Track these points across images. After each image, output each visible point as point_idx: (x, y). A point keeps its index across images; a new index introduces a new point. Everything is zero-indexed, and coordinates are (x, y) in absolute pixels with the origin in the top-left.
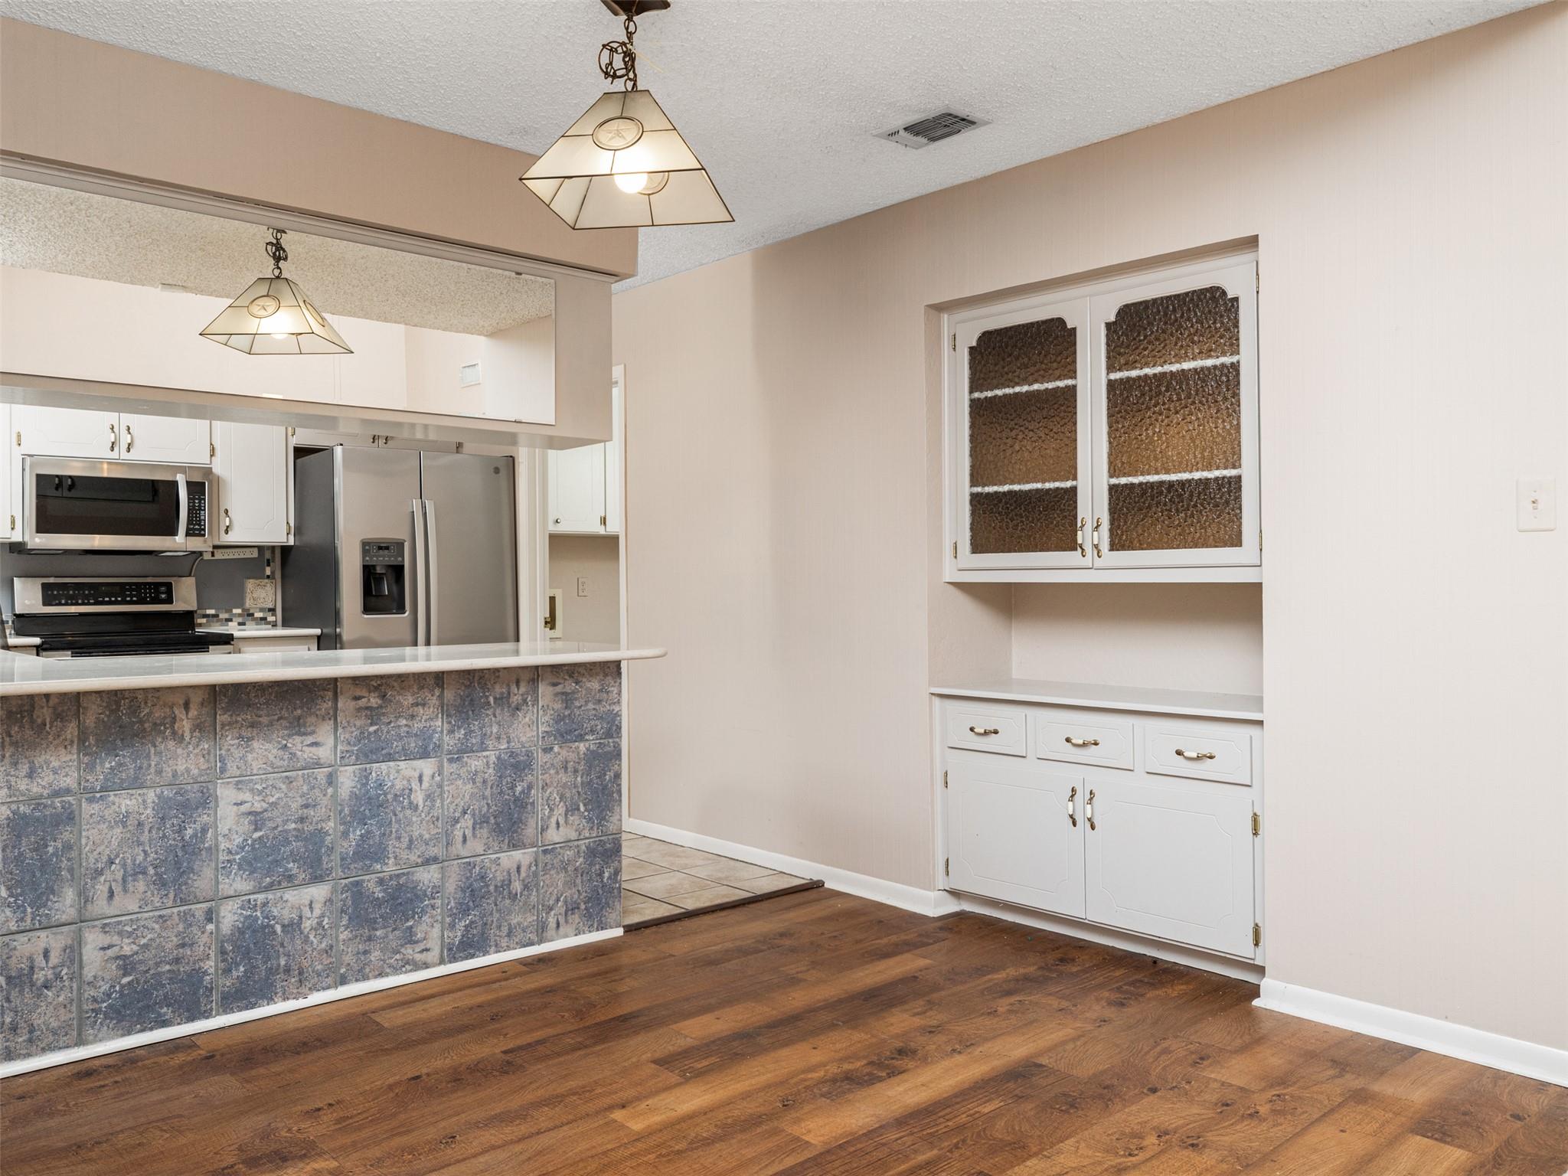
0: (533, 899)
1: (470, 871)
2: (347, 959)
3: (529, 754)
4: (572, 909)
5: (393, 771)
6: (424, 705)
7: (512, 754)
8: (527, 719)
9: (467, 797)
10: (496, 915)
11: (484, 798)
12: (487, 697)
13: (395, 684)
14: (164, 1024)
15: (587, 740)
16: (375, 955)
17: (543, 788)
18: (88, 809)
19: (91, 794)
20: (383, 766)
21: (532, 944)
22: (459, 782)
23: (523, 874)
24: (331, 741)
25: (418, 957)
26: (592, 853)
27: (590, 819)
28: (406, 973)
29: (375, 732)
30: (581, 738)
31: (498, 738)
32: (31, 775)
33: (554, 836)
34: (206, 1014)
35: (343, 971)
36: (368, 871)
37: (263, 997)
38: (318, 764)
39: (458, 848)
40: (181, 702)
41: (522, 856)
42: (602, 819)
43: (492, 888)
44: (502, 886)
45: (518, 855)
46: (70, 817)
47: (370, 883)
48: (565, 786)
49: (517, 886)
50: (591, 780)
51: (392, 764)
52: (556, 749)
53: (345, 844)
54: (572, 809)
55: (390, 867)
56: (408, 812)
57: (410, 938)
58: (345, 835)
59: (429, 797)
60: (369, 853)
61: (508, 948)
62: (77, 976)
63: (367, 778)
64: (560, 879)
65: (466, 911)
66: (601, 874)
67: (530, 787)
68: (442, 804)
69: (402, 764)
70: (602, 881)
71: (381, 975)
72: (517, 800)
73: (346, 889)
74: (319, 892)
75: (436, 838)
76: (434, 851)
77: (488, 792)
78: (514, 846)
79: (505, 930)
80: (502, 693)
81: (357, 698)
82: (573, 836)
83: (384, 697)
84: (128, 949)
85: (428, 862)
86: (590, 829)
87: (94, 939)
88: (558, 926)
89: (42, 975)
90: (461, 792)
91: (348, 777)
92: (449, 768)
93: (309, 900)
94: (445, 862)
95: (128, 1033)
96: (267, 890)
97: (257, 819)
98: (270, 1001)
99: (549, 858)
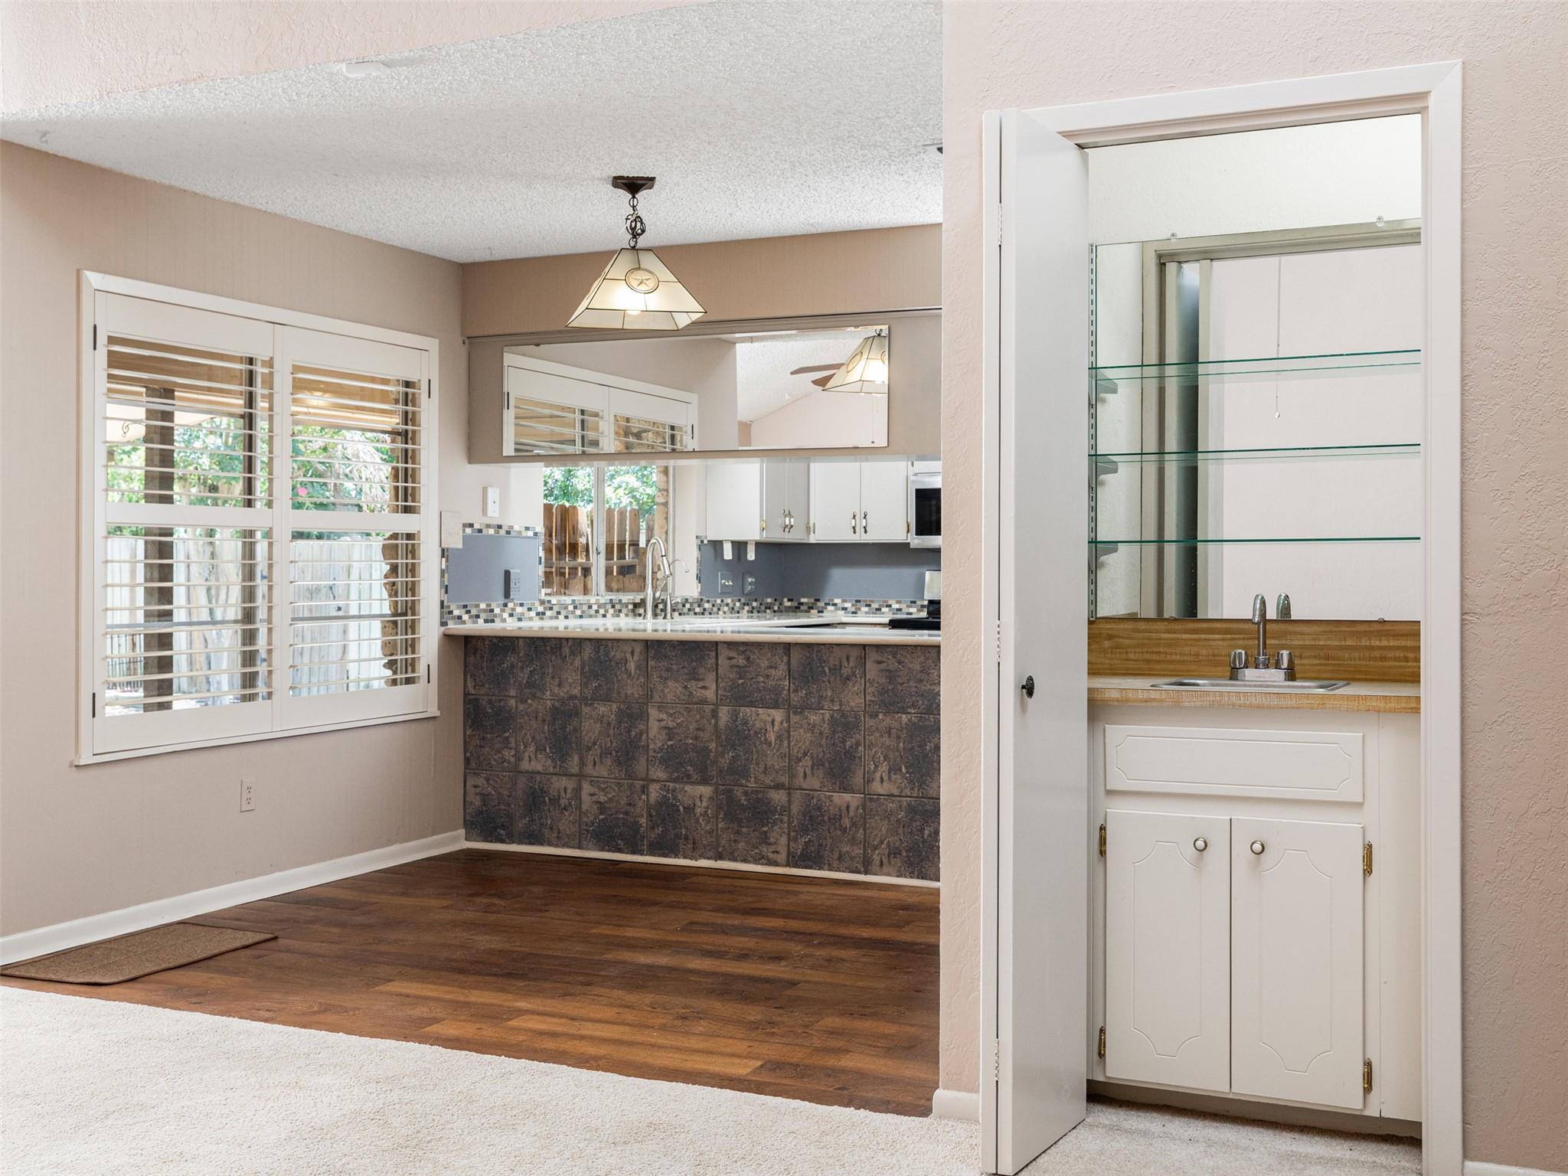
0: (860, 834)
1: (810, 801)
2: (723, 842)
3: (857, 717)
4: (894, 853)
5: (754, 714)
6: (776, 668)
7: (843, 715)
8: (856, 688)
9: (807, 743)
10: (830, 841)
11: (821, 746)
12: (823, 667)
13: (756, 651)
14: (620, 851)
15: (909, 713)
16: (741, 845)
17: (869, 747)
18: (586, 710)
19: (588, 701)
20: (748, 709)
21: (859, 872)
22: (802, 731)
23: (851, 814)
24: (714, 687)
25: (771, 855)
26: (912, 810)
27: (911, 781)
28: (762, 864)
29: (742, 684)
30: (903, 711)
31: (832, 701)
32: (560, 685)
33: (877, 787)
34: (640, 852)
35: (720, 850)
36: (736, 783)
37: (672, 852)
38: (703, 701)
39: (799, 781)
40: (630, 650)
41: (851, 799)
42: (922, 784)
43: (826, 818)
44: (834, 819)
45: (847, 797)
46: (576, 713)
47: (738, 792)
48: (888, 748)
49: (846, 822)
50: (913, 748)
51: (753, 709)
52: (881, 716)
53: (723, 761)
54: (894, 769)
55: (751, 785)
56: (765, 746)
57: (765, 840)
58: (722, 754)
59: (779, 737)
60: (738, 771)
61: (838, 870)
62: (579, 807)
63: (736, 716)
64: (885, 826)
65: (806, 831)
66: (919, 831)
67: (858, 744)
68: (789, 746)
69: (761, 711)
70: (923, 837)
71: (745, 861)
72: (847, 752)
73: (723, 792)
74: (706, 791)
75: (783, 770)
76: (784, 779)
77: (823, 742)
78: (845, 789)
79: (836, 855)
80: (835, 665)
81: (730, 658)
82: (896, 792)
83: (748, 659)
84: (603, 799)
85: (778, 786)
86: (912, 789)
87: (587, 788)
88: (882, 864)
89: (563, 802)
90: (802, 738)
91: (724, 713)
92: (794, 719)
93: (700, 794)
94: (790, 790)
95: (602, 850)
96: (675, 781)
97: (670, 732)
98: (676, 856)
99: (875, 805)
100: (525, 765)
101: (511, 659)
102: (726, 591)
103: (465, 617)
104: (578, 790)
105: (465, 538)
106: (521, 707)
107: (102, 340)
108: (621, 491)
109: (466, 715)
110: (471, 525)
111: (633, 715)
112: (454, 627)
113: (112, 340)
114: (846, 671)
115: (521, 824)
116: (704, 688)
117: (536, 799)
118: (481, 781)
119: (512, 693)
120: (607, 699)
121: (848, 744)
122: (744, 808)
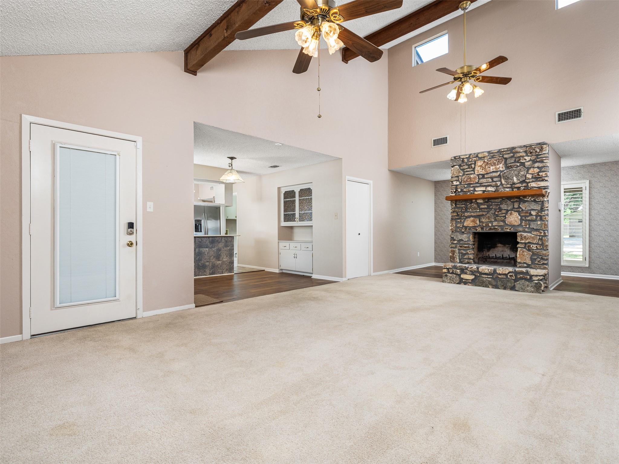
0: (222, 268)
1: (213, 263)
2: (197, 273)
3: (221, 249)
4: (227, 270)
6: (207, 241)
7: (219, 249)
8: (221, 244)
11: (215, 254)
16: (200, 273)
17: (223, 253)
20: (202, 249)
21: (221, 274)
25: (206, 274)
26: (230, 262)
27: (229, 258)
29: (201, 244)
30: (228, 247)
31: (217, 246)
33: (224, 260)
36: (200, 262)
39: (211, 260)
42: (231, 258)
44: (217, 266)
45: (219, 262)
47: (200, 264)
48: (226, 253)
52: (225, 248)
54: (227, 256)
55: (202, 262)
57: (205, 271)
58: (197, 257)
59: (207, 253)
60: (200, 260)
61: (218, 274)
64: (225, 266)
65: (212, 269)
67: (221, 253)
68: (209, 254)
69: (204, 249)
71: (201, 276)
72: (219, 254)
73: (197, 264)
75: (208, 259)
81: (198, 240)
82: (227, 260)
83: (202, 240)
85: (207, 262)
88: (225, 272)
90: (212, 253)
92: (210, 250)
99: (224, 263)
114: (219, 241)
121: (219, 253)
122: (201, 266)
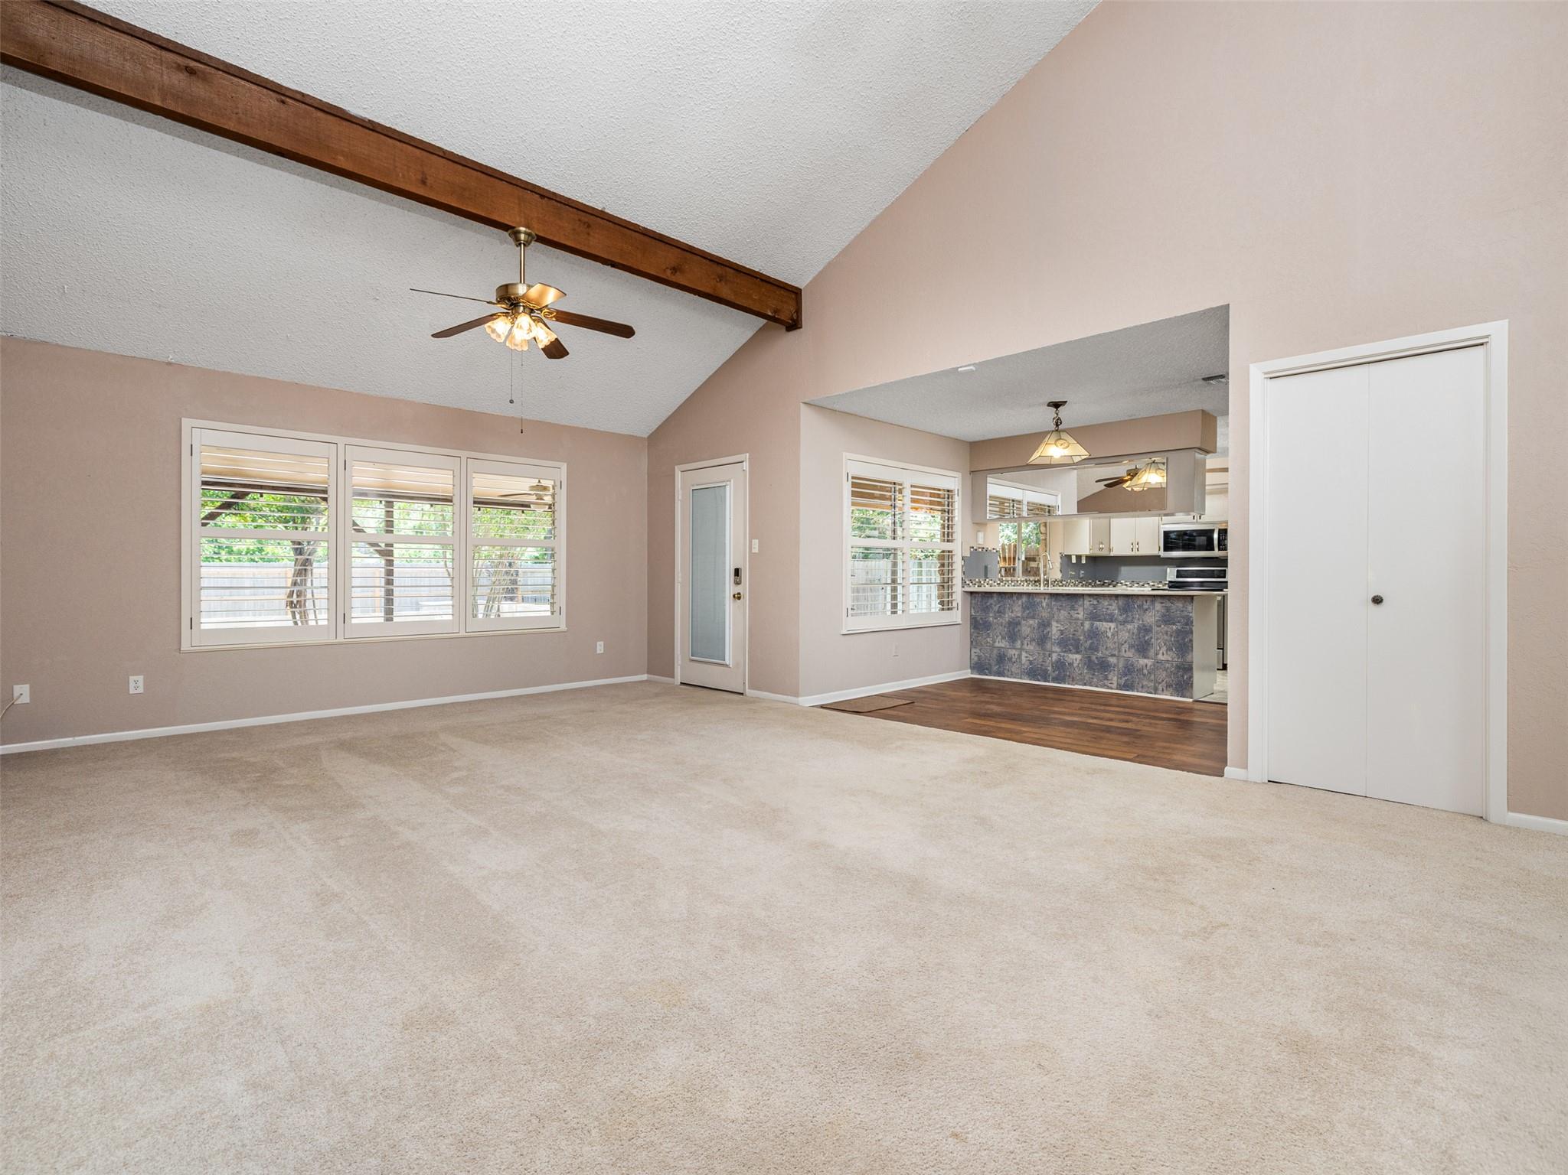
0: (1153, 677)
1: (1128, 662)
2: (1086, 678)
3: (1151, 626)
4: (1169, 686)
5: (1101, 625)
6: (1113, 604)
7: (1144, 626)
8: (1150, 614)
9: (1127, 637)
10: (1137, 679)
11: (1133, 639)
12: (1134, 604)
13: (1102, 598)
14: (1039, 681)
15: (1177, 625)
16: (1095, 680)
17: (1157, 640)
18: (1023, 622)
19: (1025, 619)
20: (1098, 623)
21: (1151, 693)
22: (1124, 632)
23: (1148, 668)
24: (1082, 613)
25: (1109, 685)
26: (1178, 667)
27: (1178, 655)
28: (1105, 688)
29: (1096, 612)
30: (1174, 624)
31: (1139, 619)
32: (1012, 612)
33: (1160, 657)
34: (1049, 682)
35: (1085, 681)
36: (1093, 654)
37: (1063, 682)
38: (1078, 619)
39: (1123, 653)
40: (1044, 598)
41: (1149, 662)
42: (1185, 657)
43: (1136, 670)
44: (1140, 670)
45: (1146, 661)
46: (1019, 623)
47: (1094, 658)
48: (1166, 640)
49: (1145, 671)
50: (1179, 640)
51: (1101, 623)
52: (1163, 626)
53: (1086, 644)
54: (1170, 649)
55: (1100, 654)
56: (1106, 638)
57: (1106, 678)
58: (1086, 641)
59: (1113, 635)
60: (1094, 649)
61: (1141, 692)
62: (1020, 662)
63: (1093, 625)
64: (1164, 674)
65: (1126, 675)
66: (1183, 676)
67: (1151, 638)
68: (1118, 638)
69: (1104, 623)
70: (1185, 678)
71: (1097, 686)
72: (1146, 642)
73: (1086, 658)
74: (1078, 657)
75: (1115, 648)
76: (1116, 653)
77: (1135, 637)
78: (1145, 657)
79: (1141, 685)
80: (1140, 604)
81: (1090, 601)
82: (1170, 659)
83: (1098, 601)
84: (1031, 659)
85: (1113, 656)
86: (1178, 658)
87: (1024, 654)
88: (1163, 690)
89: (1014, 660)
90: (1124, 635)
91: (1087, 625)
92: (1120, 627)
93: (1075, 658)
94: (1118, 657)
95: (1031, 680)
96: (1065, 652)
97: (1062, 632)
98: (1065, 683)
99: (1159, 665)
100: (997, 644)
101: (991, 601)
102: (1072, 577)
103: (971, 584)
104: (1020, 656)
105: (971, 552)
106: (995, 621)
107: (850, 477)
108: (1004, 538)
109: (971, 624)
110: (973, 548)
111: (1045, 624)
112: (967, 589)
113: (853, 478)
114: (1145, 607)
115: (995, 668)
116: (1078, 613)
117: (1002, 658)
118: (978, 651)
119: (991, 615)
120: (1033, 617)
121: (1146, 638)
122: (1097, 664)
